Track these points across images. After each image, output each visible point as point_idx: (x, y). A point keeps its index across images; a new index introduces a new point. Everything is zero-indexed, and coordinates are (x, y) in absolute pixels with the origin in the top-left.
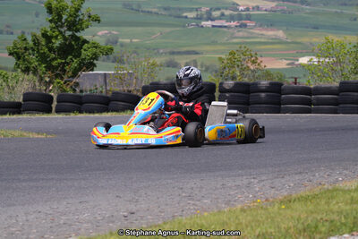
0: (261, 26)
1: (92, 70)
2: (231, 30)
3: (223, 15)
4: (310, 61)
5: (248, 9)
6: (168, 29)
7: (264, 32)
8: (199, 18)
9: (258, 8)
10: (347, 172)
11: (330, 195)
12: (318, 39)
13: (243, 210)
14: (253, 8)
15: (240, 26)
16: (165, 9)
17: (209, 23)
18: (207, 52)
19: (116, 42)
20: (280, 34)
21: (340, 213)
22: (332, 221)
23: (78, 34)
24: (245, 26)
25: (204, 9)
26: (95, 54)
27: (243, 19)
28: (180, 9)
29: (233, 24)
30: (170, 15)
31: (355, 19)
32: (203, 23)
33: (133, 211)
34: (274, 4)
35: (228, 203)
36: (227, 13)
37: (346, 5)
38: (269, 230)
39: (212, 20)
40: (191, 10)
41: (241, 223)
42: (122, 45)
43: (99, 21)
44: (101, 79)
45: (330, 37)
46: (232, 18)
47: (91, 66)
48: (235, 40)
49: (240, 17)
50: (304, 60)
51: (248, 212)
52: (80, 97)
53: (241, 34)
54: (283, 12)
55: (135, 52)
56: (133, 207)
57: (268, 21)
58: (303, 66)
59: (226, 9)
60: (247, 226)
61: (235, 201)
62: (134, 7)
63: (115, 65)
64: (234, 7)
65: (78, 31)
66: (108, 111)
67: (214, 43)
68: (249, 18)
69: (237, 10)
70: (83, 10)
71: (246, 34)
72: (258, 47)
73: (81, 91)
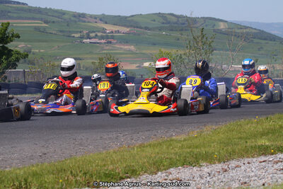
0: (120, 42)
1: (15, 68)
2: (102, 45)
3: (96, 35)
4: (150, 64)
5: (112, 32)
6: (62, 44)
7: (122, 47)
8: (82, 37)
9: (118, 32)
10: (177, 130)
11: (168, 144)
12: (155, 51)
13: (114, 152)
14: (116, 32)
15: (108, 43)
16: (61, 31)
17: (88, 40)
18: (87, 58)
19: (30, 52)
20: (132, 48)
21: (176, 154)
22: (171, 159)
23: (6, 46)
24: (111, 42)
25: (85, 32)
26: (17, 58)
27: (109, 38)
28: (70, 32)
29: (102, 41)
30: (64, 35)
31: (178, 39)
32: (84, 41)
33: (46, 152)
34: (128, 29)
35: (104, 148)
36: (99, 34)
37: (172, 30)
38: (132, 164)
39: (90, 39)
40: (77, 32)
41: (114, 160)
42: (34, 54)
43: (19, 37)
44: (21, 75)
45: (163, 50)
46: (102, 38)
47: (14, 66)
48: (104, 52)
49: (107, 37)
50: (146, 64)
51: (118, 153)
52: (9, 85)
53: (108, 47)
54: (135, 34)
55: (42, 58)
56: (44, 150)
57: (125, 40)
58: (146, 68)
59: (99, 32)
60: (118, 161)
61: (109, 147)
62: (42, 30)
63: (30, 66)
64: (104, 30)
65: (6, 43)
66: (26, 93)
67: (91, 53)
68: (113, 37)
69: (105, 32)
70: (9, 30)
71: (111, 48)
72: (118, 56)
73: (9, 81)
